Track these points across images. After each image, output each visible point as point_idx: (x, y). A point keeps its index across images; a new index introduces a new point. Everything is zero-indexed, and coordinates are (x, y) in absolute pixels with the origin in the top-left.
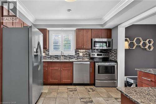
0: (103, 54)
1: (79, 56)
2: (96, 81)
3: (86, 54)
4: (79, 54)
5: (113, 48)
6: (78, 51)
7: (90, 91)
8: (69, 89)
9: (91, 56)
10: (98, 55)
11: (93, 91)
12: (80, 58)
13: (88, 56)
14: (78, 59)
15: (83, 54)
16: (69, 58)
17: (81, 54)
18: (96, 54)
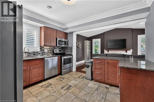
0: (62, 50)
1: (44, 52)
2: (62, 71)
3: (50, 50)
4: (44, 50)
5: (69, 46)
6: (43, 48)
7: (62, 79)
8: (43, 86)
9: (55, 52)
10: (59, 51)
11: (63, 78)
12: (45, 55)
13: (51, 52)
14: (43, 55)
15: (48, 51)
16: (34, 55)
17: (46, 51)
18: (58, 50)
